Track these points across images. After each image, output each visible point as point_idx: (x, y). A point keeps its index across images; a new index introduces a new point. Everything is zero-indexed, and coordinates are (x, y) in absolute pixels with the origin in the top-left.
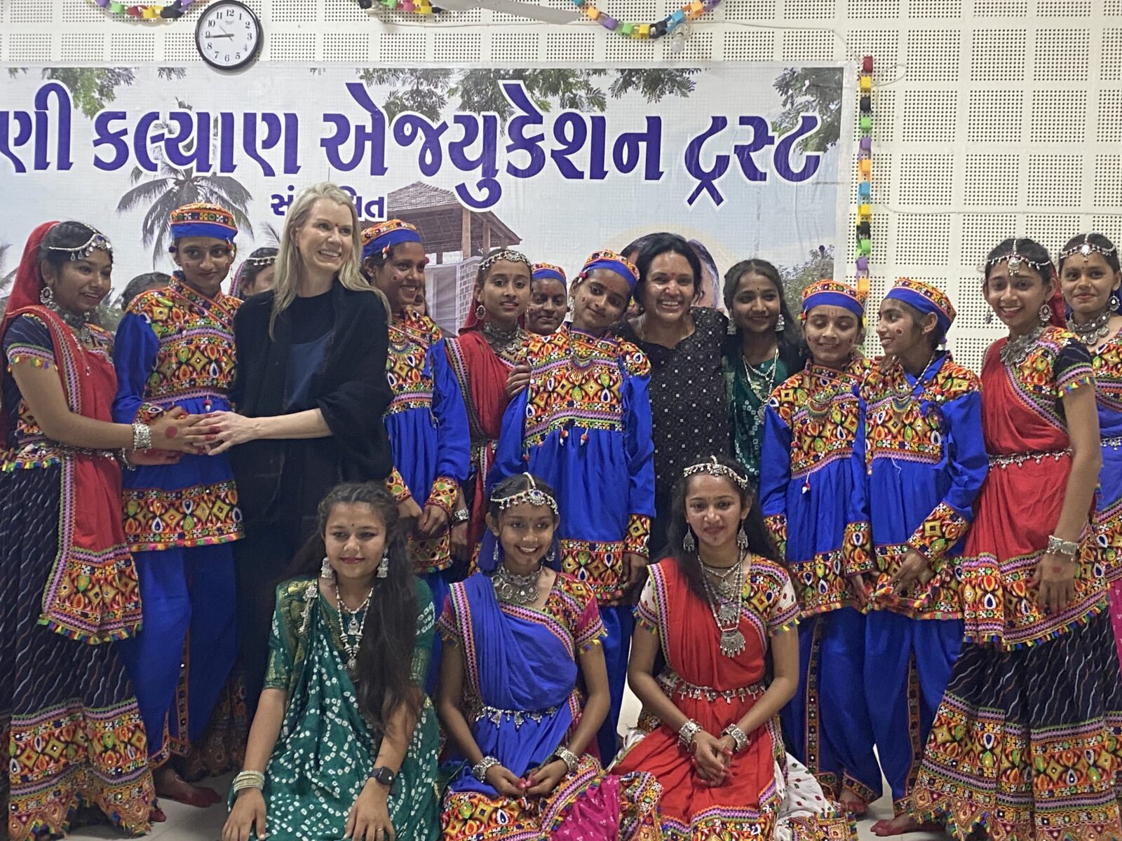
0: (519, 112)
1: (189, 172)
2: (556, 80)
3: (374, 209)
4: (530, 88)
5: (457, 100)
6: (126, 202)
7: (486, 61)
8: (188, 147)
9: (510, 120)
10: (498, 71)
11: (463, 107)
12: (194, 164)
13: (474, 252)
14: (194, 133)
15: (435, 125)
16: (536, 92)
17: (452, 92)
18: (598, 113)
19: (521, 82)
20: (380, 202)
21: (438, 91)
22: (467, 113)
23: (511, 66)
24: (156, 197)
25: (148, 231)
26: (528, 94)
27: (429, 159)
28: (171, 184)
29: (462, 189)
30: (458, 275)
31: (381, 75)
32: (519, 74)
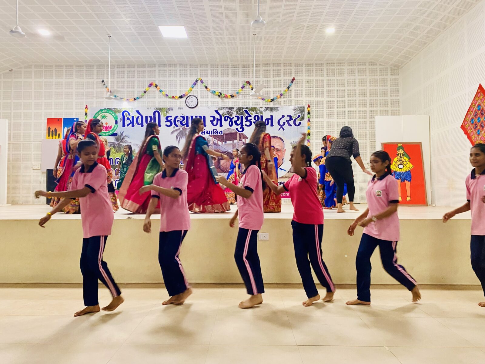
0: (247, 115)
2: (254, 109)
3: (221, 133)
5: (236, 113)
6: (172, 133)
7: (241, 106)
8: (184, 122)
9: (245, 116)
10: (243, 108)
12: (186, 125)
14: (185, 120)
15: (232, 118)
16: (250, 111)
17: (234, 112)
18: (261, 115)
19: (247, 110)
21: (232, 111)
22: (237, 115)
23: (245, 107)
24: (178, 132)
25: (177, 138)
26: (248, 112)
27: (231, 124)
28: (181, 129)
29: (237, 129)
30: (237, 145)
31: (221, 109)
32: (247, 108)
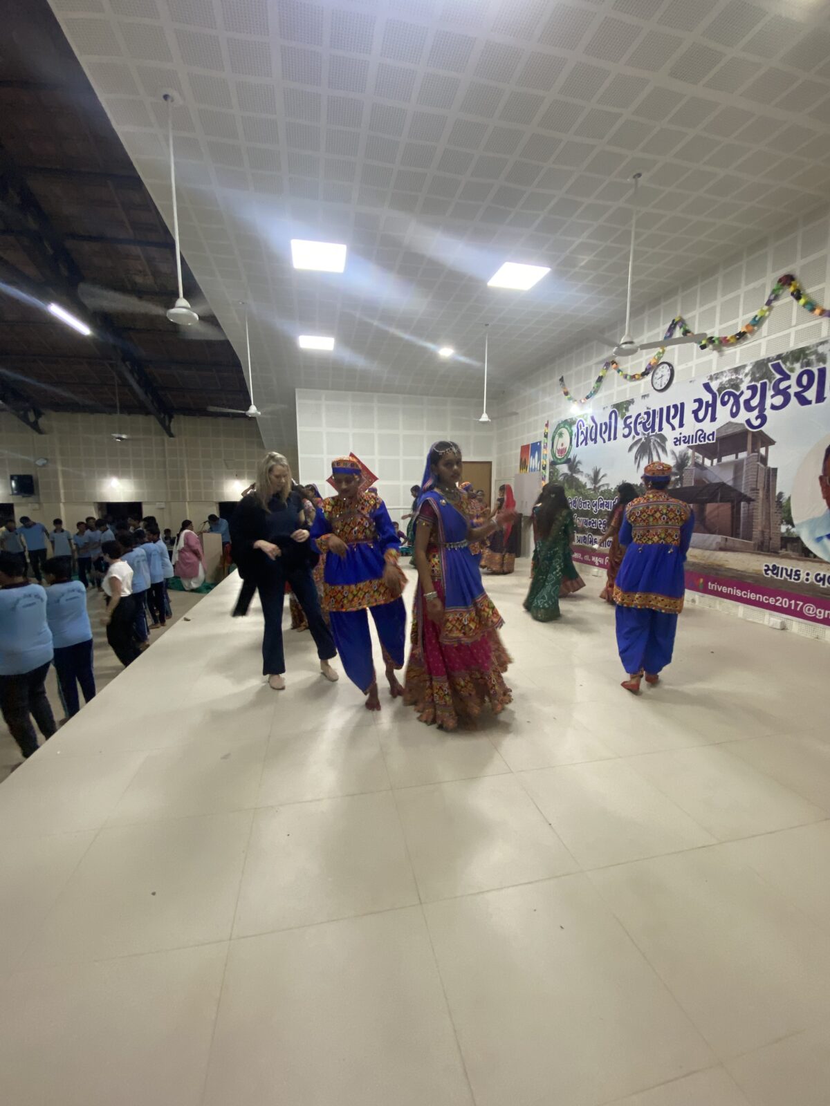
0: (778, 376)
1: (649, 434)
2: (799, 355)
3: (711, 437)
4: (784, 363)
5: (749, 378)
6: (630, 449)
7: (763, 355)
8: (649, 424)
9: (773, 382)
10: (768, 359)
11: (751, 381)
12: (650, 431)
13: (753, 451)
14: (651, 419)
15: (738, 393)
16: (788, 364)
17: (746, 375)
18: (822, 365)
19: (780, 361)
20: (713, 434)
21: (740, 377)
22: (753, 383)
23: (773, 354)
24: (639, 445)
25: (636, 458)
26: (783, 366)
27: (734, 410)
28: (643, 440)
29: (748, 422)
30: (745, 463)
31: (717, 376)
32: (779, 357)
